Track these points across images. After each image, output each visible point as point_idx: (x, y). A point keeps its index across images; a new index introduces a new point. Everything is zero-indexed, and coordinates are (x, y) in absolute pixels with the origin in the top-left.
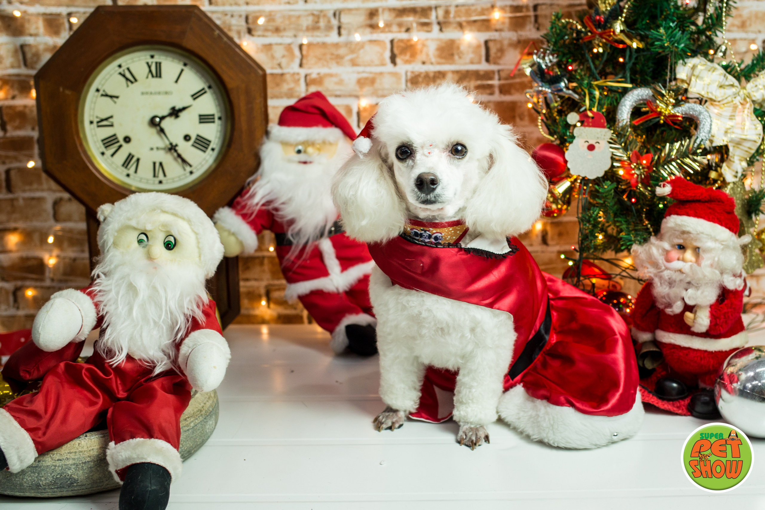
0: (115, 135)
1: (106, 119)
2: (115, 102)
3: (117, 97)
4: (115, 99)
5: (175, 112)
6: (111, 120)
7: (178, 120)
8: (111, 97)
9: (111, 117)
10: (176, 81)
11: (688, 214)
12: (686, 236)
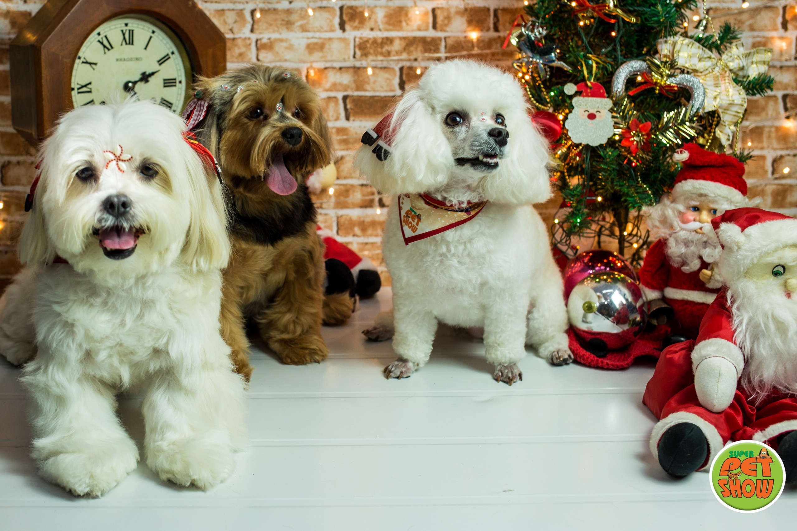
1: (86, 86)
2: (94, 69)
3: (96, 64)
4: (94, 66)
5: (146, 77)
6: (90, 86)
7: (148, 84)
8: (91, 64)
9: (90, 83)
10: (146, 48)
11: (705, 179)
12: (703, 198)
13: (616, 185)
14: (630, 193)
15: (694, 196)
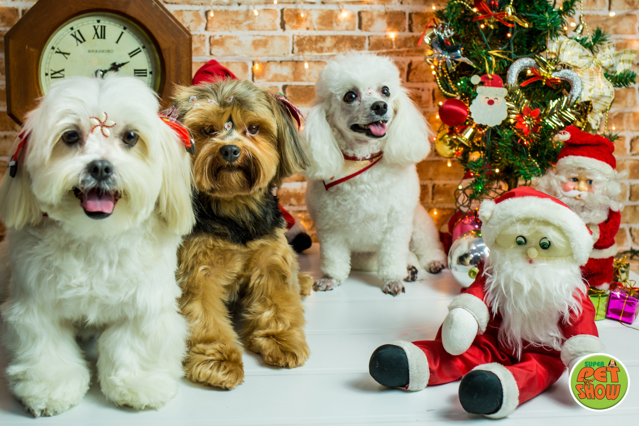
1: (59, 72)
3: (69, 54)
4: (67, 56)
5: (116, 67)
7: (118, 73)
8: (64, 54)
9: (63, 70)
10: (117, 42)
11: (583, 155)
12: (581, 171)
13: (510, 160)
14: (522, 166)
15: (574, 169)
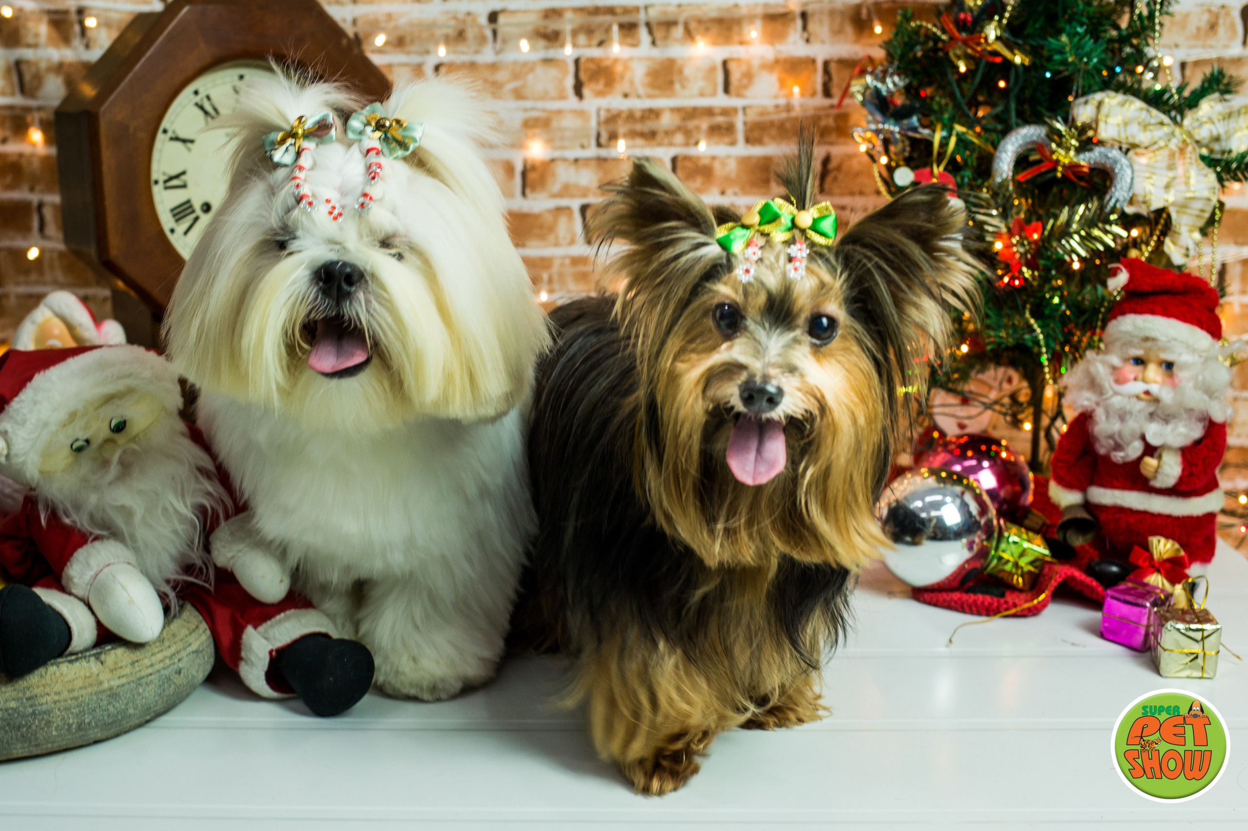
0: (188, 201)
1: (177, 177)
2: (189, 150)
3: (192, 141)
4: (189, 145)
6: (183, 177)
8: (184, 141)
9: (184, 173)
11: (1151, 312)
12: (1150, 344)
15: (1136, 340)
